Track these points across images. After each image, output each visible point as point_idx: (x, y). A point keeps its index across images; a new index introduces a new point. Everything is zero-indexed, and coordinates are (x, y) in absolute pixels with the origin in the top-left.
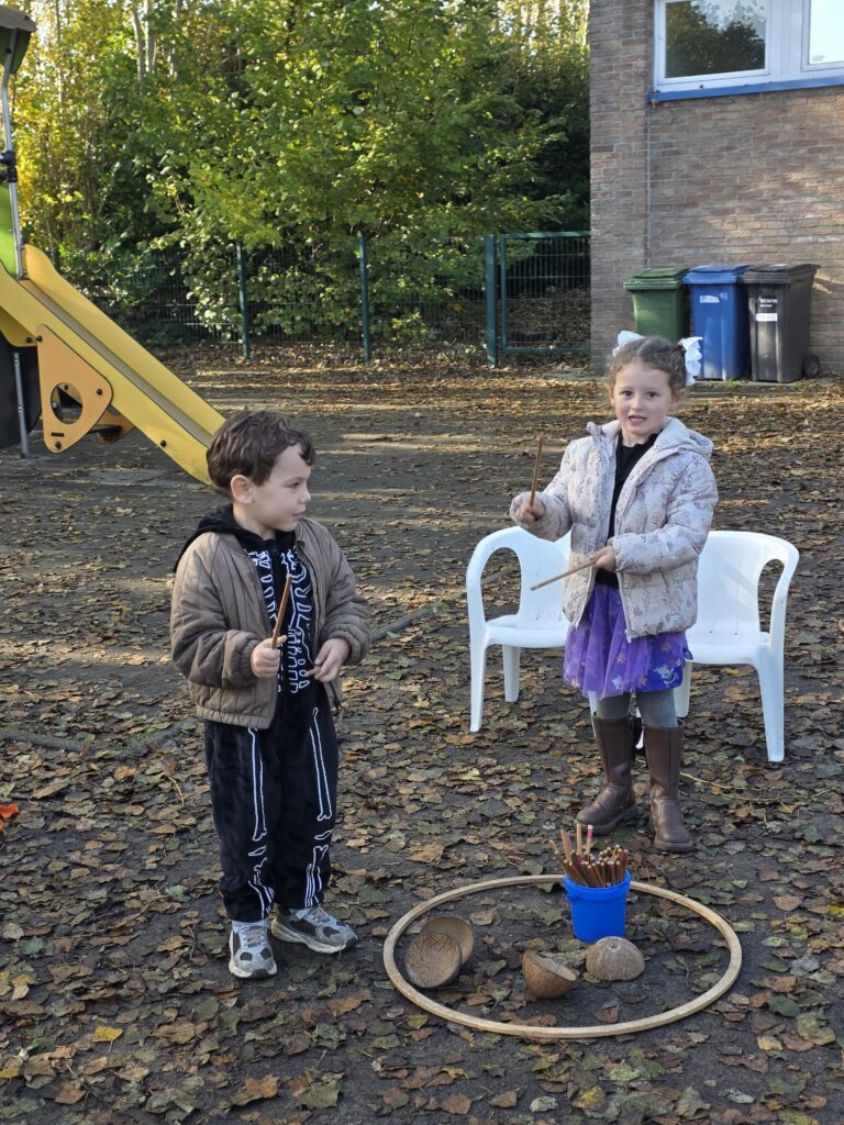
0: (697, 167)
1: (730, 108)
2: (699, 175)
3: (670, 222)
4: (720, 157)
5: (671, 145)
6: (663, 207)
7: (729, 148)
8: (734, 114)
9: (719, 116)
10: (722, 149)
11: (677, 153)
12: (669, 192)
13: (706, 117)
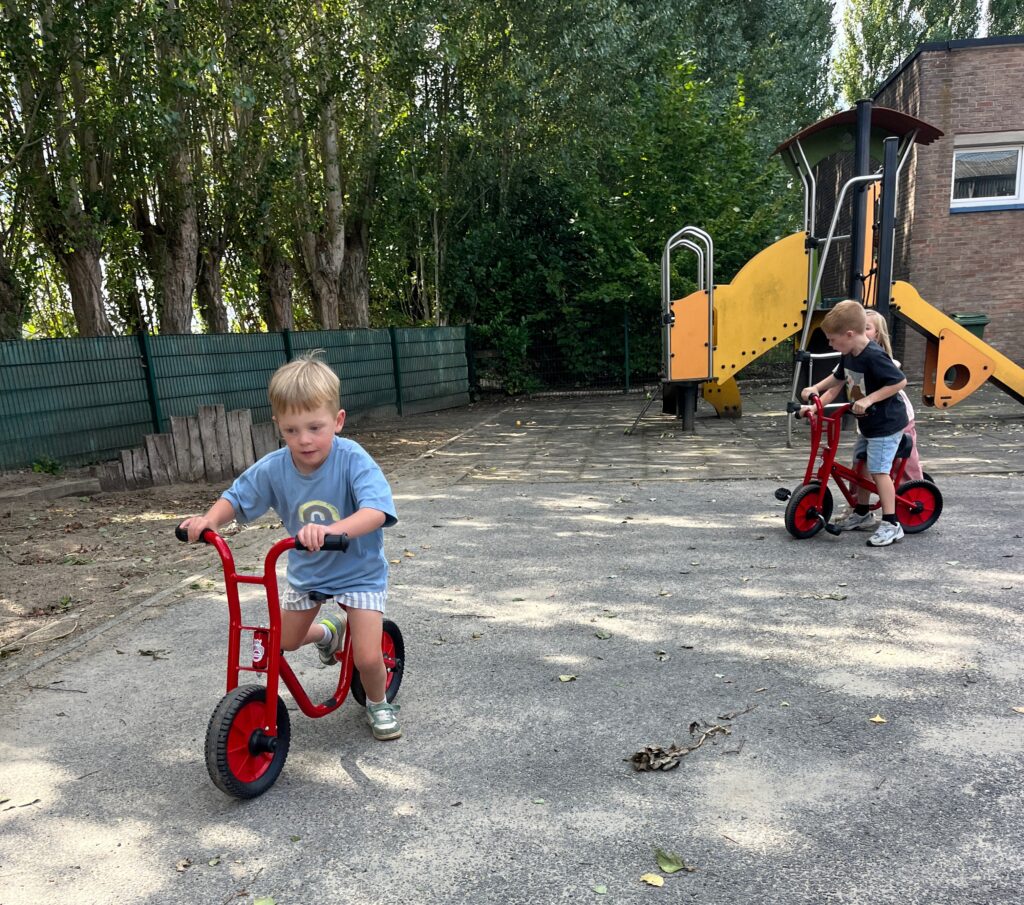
0: (977, 252)
1: (999, 217)
2: (977, 258)
3: (957, 286)
4: (992, 246)
5: (960, 239)
6: (954, 277)
7: (997, 241)
8: (1002, 221)
9: (991, 222)
10: (993, 242)
11: (965, 244)
12: (958, 268)
13: (984, 223)
